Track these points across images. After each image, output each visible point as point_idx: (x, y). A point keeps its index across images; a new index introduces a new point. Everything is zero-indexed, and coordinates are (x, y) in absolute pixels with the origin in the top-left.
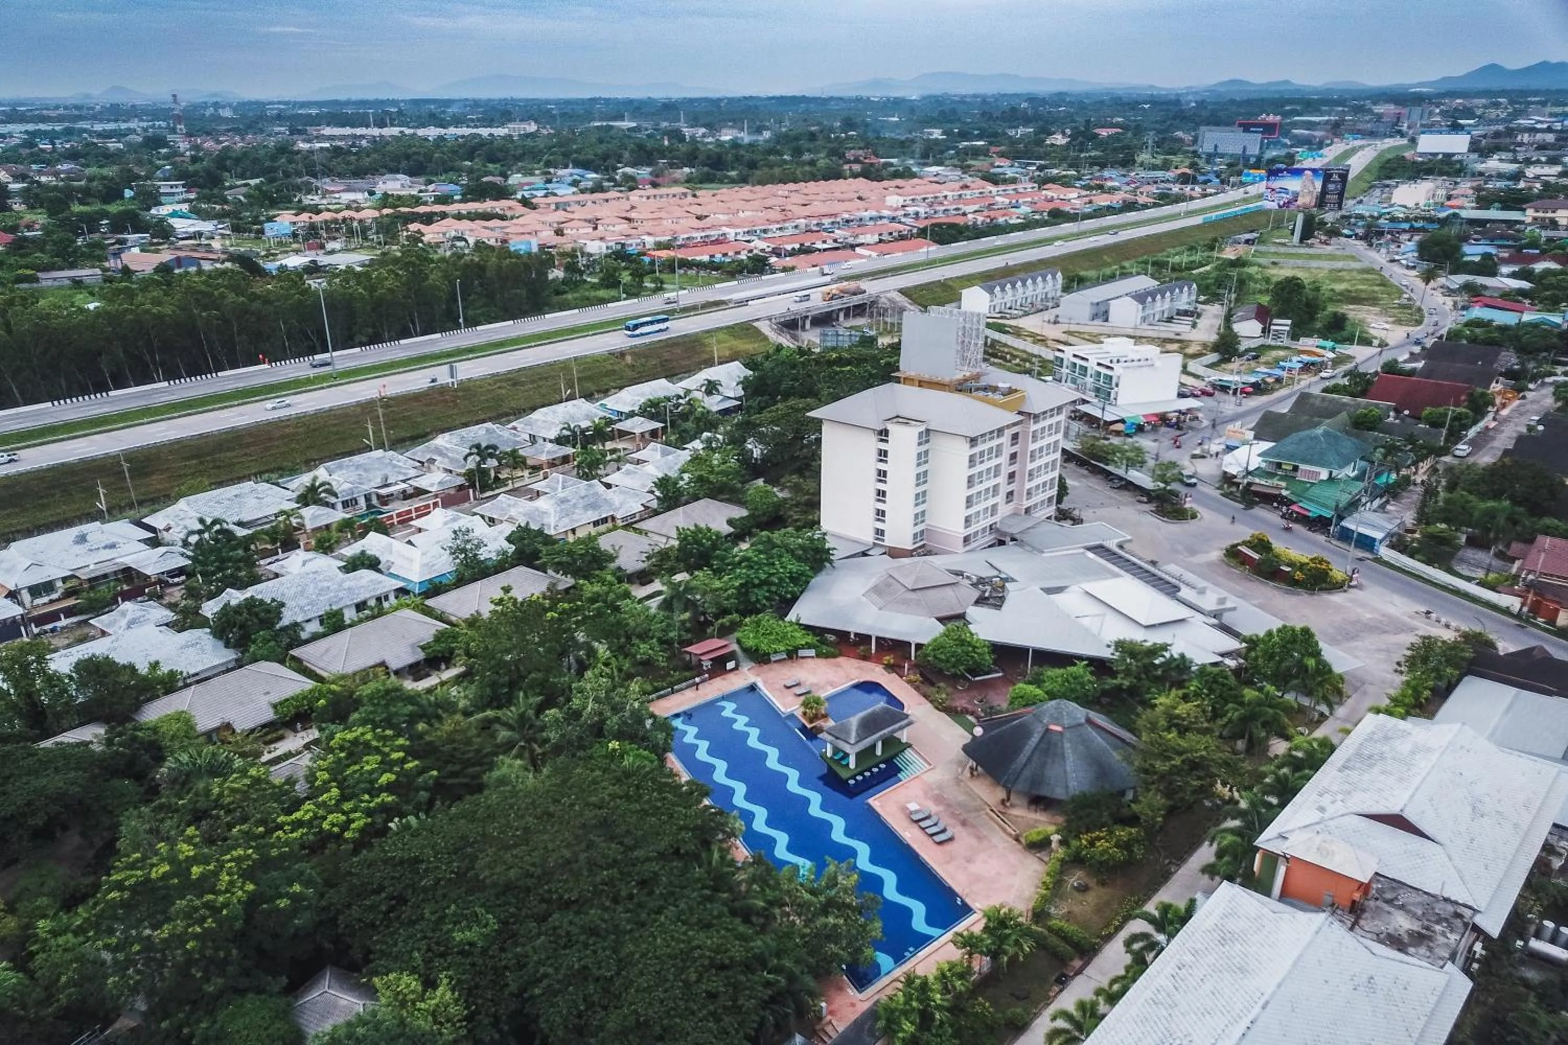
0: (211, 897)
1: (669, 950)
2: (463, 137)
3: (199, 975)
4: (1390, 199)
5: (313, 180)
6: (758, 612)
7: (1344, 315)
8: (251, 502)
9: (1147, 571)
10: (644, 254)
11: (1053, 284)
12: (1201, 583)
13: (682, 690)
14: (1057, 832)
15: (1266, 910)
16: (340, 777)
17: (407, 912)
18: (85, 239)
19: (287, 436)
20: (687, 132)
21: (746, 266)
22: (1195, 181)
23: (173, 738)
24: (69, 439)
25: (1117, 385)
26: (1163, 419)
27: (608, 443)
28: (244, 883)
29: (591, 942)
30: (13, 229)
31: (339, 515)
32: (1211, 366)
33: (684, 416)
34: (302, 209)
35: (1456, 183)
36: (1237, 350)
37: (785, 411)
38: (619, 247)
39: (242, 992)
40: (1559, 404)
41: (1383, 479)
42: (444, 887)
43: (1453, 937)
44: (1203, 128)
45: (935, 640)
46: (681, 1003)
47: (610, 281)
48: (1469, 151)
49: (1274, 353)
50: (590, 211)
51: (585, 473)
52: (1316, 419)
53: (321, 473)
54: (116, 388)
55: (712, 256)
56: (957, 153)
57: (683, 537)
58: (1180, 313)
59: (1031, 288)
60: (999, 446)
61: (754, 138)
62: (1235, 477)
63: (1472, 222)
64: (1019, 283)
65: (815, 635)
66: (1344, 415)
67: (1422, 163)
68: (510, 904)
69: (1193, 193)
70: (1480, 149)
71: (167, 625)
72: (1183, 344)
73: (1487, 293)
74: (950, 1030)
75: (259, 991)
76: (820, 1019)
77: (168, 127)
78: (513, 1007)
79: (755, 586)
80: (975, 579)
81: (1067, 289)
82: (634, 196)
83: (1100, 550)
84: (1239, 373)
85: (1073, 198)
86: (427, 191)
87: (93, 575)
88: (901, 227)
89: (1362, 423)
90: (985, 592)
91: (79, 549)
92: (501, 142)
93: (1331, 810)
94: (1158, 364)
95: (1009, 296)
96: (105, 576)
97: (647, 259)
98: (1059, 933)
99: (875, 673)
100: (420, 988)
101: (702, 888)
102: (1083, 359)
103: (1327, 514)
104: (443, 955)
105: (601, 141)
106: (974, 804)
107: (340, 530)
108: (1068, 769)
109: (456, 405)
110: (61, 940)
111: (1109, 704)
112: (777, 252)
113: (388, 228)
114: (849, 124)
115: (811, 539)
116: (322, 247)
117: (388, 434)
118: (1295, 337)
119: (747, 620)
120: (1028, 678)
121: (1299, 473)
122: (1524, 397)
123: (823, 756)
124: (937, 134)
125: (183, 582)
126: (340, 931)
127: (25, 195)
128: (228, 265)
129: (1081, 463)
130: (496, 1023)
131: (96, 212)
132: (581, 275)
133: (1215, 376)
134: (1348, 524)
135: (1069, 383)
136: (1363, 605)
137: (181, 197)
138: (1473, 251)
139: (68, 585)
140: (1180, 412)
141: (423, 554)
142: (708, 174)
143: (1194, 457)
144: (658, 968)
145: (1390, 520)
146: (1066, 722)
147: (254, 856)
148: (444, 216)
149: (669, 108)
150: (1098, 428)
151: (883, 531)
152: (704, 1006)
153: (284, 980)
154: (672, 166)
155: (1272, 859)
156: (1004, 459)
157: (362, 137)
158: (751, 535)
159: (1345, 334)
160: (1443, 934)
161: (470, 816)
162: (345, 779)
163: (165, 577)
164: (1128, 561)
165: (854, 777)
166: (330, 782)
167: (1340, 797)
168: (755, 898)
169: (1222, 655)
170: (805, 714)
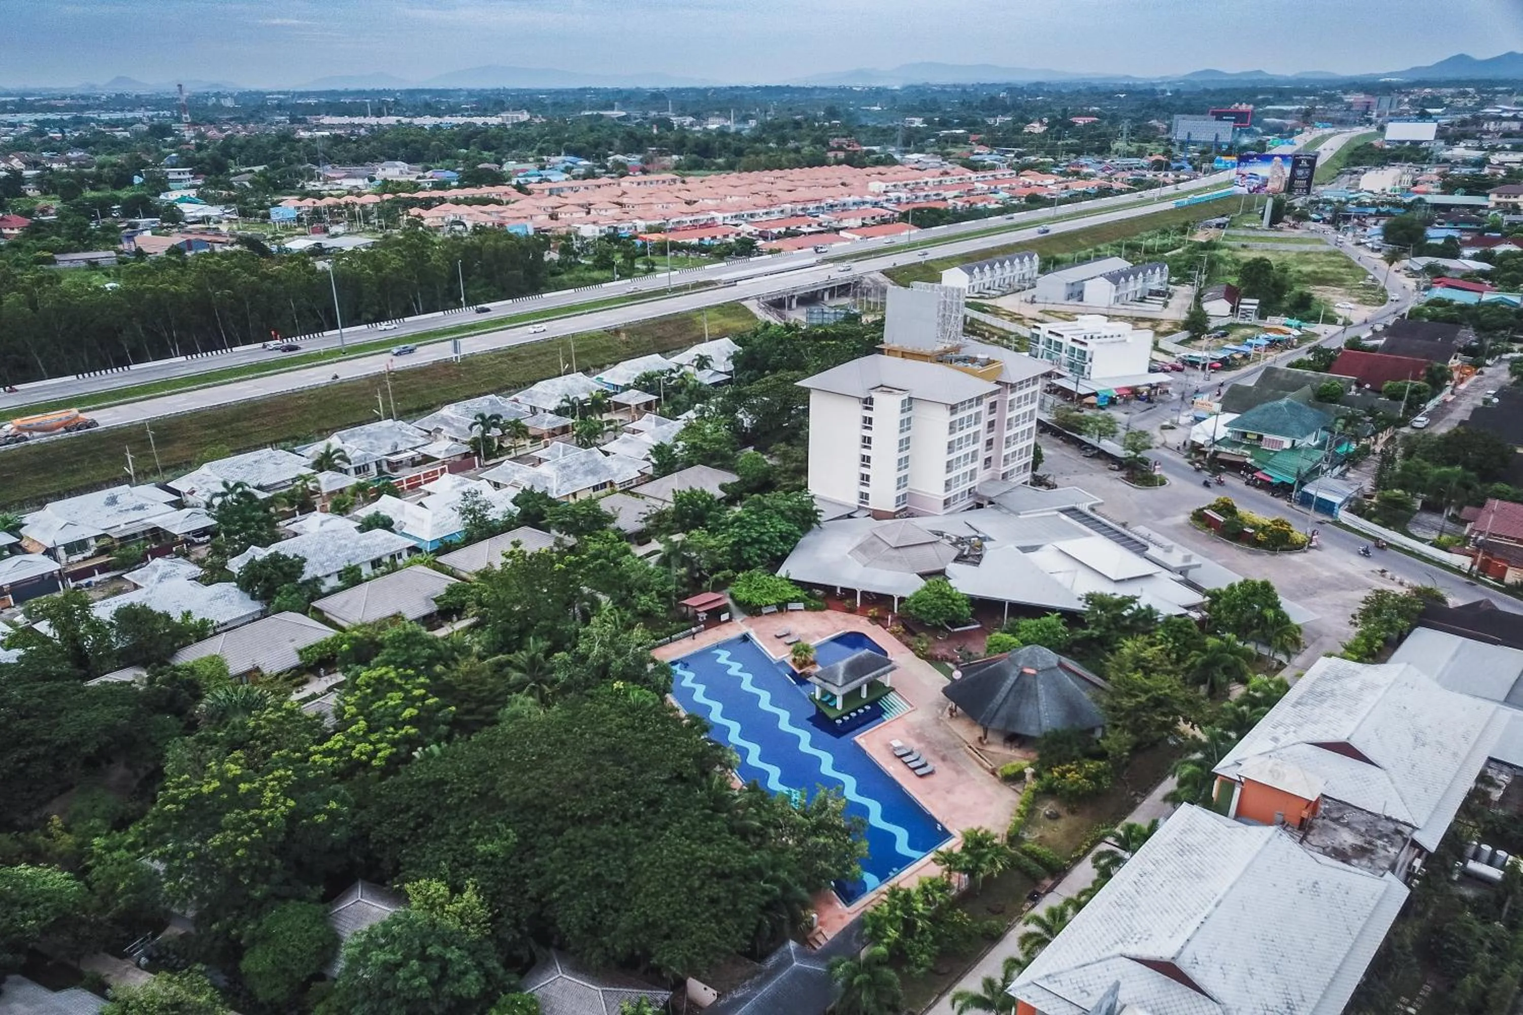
0: (257, 811)
1: (674, 860)
2: (458, 125)
3: (246, 881)
4: (1357, 184)
5: (314, 167)
6: (749, 568)
7: (1310, 295)
8: (269, 467)
9: (1118, 532)
10: (636, 237)
11: (1030, 265)
12: (1168, 543)
13: (679, 639)
14: (1031, 766)
15: (1221, 826)
16: (366, 711)
17: (433, 828)
18: (98, 223)
19: (299, 407)
20: (675, 120)
21: (734, 249)
22: (1167, 167)
23: (209, 678)
24: (95, 409)
25: (1090, 360)
26: (1135, 392)
27: (604, 415)
28: (285, 800)
29: (603, 852)
30: (29, 214)
31: (352, 480)
32: (1182, 343)
33: (677, 389)
34: (305, 195)
35: (1422, 170)
36: (1206, 328)
37: (774, 382)
38: (612, 230)
39: (284, 899)
40: (1514, 379)
41: (1343, 449)
42: (467, 806)
43: (1393, 851)
44: (1176, 117)
45: (917, 593)
46: (686, 906)
47: (604, 263)
48: (1436, 138)
49: (1242, 331)
50: (583, 197)
51: (583, 441)
52: (1281, 392)
53: (335, 441)
54: (135, 363)
55: (702, 239)
56: (938, 141)
57: (679, 499)
58: (1152, 293)
59: (1008, 269)
60: (978, 414)
61: (741, 126)
62: (1203, 446)
63: (1436, 207)
64: (997, 265)
65: (803, 589)
66: (1307, 389)
67: (1390, 150)
68: (528, 820)
69: (1166, 179)
70: (1448, 137)
71: (195, 579)
72: (1154, 322)
73: (1449, 274)
74: (931, 938)
75: (300, 898)
76: (811, 929)
77: (172, 116)
78: (532, 911)
79: (747, 544)
80: (954, 540)
81: (1043, 270)
82: (625, 183)
83: (1073, 512)
84: (1207, 349)
85: (1050, 184)
86: (424, 177)
87: (124, 534)
88: (884, 212)
89: (1324, 396)
90: (963, 550)
91: (111, 510)
92: (494, 130)
93: (1283, 740)
94: (1129, 340)
95: (987, 277)
96: (134, 535)
97: (638, 242)
98: (1031, 854)
99: (860, 624)
100: (447, 893)
101: (703, 808)
102: (1058, 335)
103: (1290, 480)
104: (467, 865)
105: (591, 130)
106: (952, 742)
107: (354, 495)
108: (1041, 708)
109: (459, 378)
110: (116, 855)
111: (1080, 653)
112: (763, 236)
113: (389, 213)
114: (832, 113)
115: (799, 502)
116: (326, 230)
117: (396, 406)
118: (1262, 316)
119: (740, 575)
120: (1004, 628)
121: (1263, 443)
122: (1482, 373)
123: (812, 699)
124: (918, 122)
125: (208, 541)
126: (371, 847)
127: (39, 181)
128: (237, 247)
129: (1056, 433)
130: (517, 925)
131: (108, 198)
132: (576, 257)
133: (1184, 352)
134: (1309, 489)
135: (1045, 359)
136: (1321, 564)
137: (188, 183)
138: (1436, 235)
139: (101, 543)
140: (1150, 385)
141: (434, 515)
142: (695, 161)
143: (1164, 428)
144: (664, 875)
145: (1349, 486)
146: (1040, 666)
147: (293, 778)
148: (442, 201)
149: (658, 98)
150: (1072, 400)
151: (867, 495)
152: (707, 910)
153: (322, 890)
154: (661, 153)
155: (1229, 785)
156: (982, 427)
157: (361, 126)
158: (741, 499)
159: (1311, 313)
160: (1384, 848)
161: (489, 744)
162: (371, 713)
163: (190, 537)
164: (1099, 522)
165: (841, 718)
166: (357, 715)
167: (1292, 728)
168: (751, 819)
169: (1187, 608)
170: (794, 660)
